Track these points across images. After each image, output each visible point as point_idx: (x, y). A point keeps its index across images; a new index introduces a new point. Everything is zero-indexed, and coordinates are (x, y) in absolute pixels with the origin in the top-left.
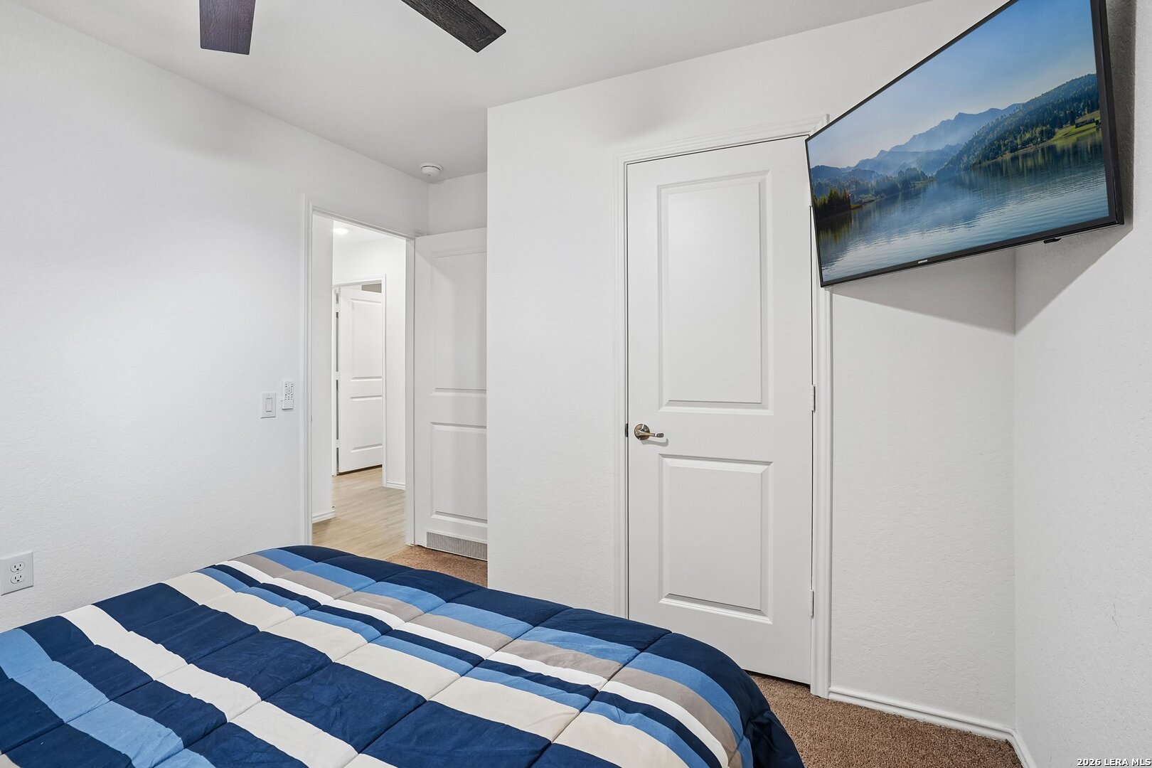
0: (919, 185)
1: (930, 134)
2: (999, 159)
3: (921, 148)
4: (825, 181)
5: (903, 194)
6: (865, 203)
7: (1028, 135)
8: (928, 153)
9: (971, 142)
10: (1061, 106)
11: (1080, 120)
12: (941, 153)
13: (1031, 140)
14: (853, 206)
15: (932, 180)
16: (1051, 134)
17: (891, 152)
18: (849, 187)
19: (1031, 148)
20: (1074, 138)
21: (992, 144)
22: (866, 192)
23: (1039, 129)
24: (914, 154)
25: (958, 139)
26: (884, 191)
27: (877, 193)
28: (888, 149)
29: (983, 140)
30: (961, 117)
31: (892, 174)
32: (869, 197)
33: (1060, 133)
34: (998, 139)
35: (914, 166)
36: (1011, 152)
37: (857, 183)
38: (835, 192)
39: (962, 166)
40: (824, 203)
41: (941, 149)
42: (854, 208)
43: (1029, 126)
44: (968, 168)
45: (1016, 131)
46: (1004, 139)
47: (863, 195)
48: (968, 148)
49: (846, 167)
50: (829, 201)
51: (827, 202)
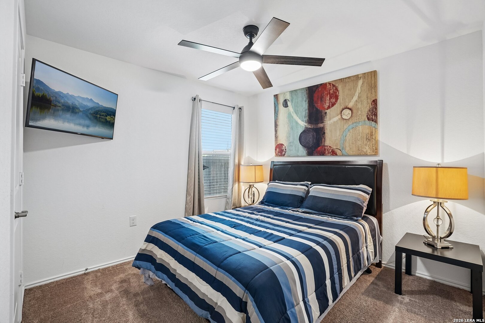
0: (77, 111)
1: (83, 98)
2: (97, 116)
3: (80, 101)
4: (41, 88)
5: (72, 111)
6: (58, 106)
7: (103, 114)
8: (82, 103)
9: (92, 107)
10: (109, 111)
11: (111, 116)
12: (85, 105)
13: (103, 115)
14: (52, 104)
15: (81, 111)
16: (107, 117)
17: (71, 96)
18: (52, 97)
19: (103, 117)
20: (110, 119)
21: (96, 111)
22: (59, 102)
23: (105, 114)
24: (78, 101)
25: (90, 105)
26: (66, 106)
27: (63, 105)
28: (70, 94)
29: (95, 109)
30: (91, 99)
31: (70, 102)
32: (60, 105)
33: (108, 117)
34: (98, 111)
35: (77, 104)
36: (100, 115)
37: (56, 97)
38: (46, 95)
39: (89, 112)
40: (39, 96)
41: (85, 104)
42: (53, 105)
43: (104, 112)
44: (90, 114)
45: (101, 111)
46: (99, 112)
47: (57, 103)
48: (91, 108)
49: (53, 89)
50: (41, 96)
51: (40, 96)
